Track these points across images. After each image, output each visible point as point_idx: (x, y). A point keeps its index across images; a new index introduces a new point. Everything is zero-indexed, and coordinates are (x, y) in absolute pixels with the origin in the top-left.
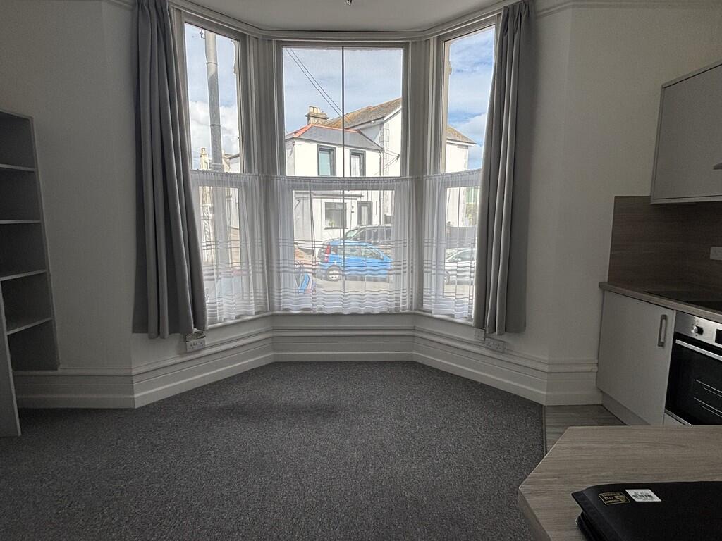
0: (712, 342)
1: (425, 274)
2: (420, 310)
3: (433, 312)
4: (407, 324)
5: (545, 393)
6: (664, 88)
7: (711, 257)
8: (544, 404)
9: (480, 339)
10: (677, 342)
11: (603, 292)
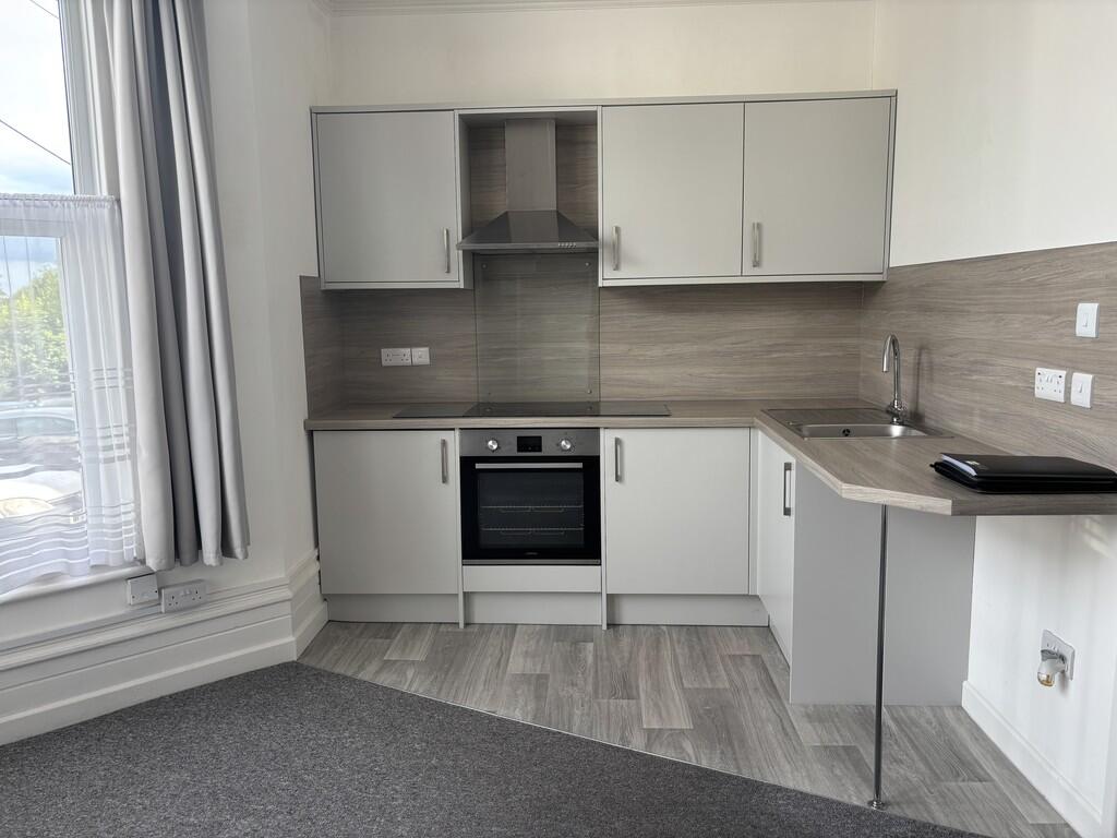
0: (515, 453)
5: (290, 638)
6: (316, 114)
7: (384, 363)
8: (295, 659)
9: (146, 598)
10: (478, 466)
11: (310, 434)
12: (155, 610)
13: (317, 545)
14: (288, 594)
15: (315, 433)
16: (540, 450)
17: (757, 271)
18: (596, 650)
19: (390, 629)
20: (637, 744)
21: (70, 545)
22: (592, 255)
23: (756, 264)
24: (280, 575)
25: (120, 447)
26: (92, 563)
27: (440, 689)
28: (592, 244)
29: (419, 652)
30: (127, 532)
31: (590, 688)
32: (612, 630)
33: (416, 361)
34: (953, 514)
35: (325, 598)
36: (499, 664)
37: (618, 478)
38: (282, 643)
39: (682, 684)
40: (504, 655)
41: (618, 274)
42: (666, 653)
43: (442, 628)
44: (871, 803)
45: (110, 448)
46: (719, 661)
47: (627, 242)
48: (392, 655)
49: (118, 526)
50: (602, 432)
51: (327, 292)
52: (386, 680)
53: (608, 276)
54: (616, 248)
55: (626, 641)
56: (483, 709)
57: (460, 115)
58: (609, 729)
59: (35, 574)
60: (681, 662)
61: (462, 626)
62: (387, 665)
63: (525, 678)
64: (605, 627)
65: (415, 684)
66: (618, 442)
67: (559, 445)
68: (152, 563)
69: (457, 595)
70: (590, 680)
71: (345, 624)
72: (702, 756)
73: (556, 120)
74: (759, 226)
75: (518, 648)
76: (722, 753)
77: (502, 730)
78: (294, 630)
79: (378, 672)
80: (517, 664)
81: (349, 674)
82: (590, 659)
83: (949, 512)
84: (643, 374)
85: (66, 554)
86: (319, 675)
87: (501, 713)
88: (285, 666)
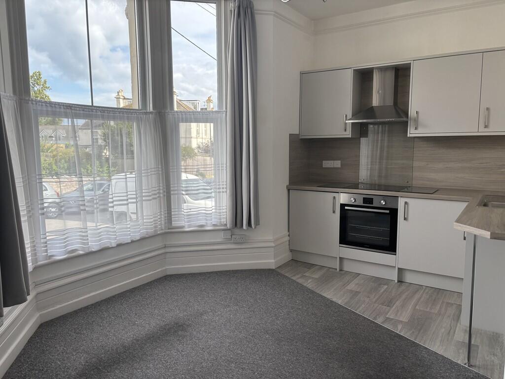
0: (362, 204)
1: (172, 196)
2: (171, 229)
3: (186, 227)
4: (158, 243)
5: (273, 261)
6: (302, 74)
7: (323, 166)
8: (274, 268)
9: (228, 237)
10: (346, 208)
11: (289, 190)
12: (230, 242)
13: (289, 231)
14: (273, 244)
15: (290, 190)
16: (372, 204)
17: (486, 130)
18: (387, 288)
19: (311, 266)
20: (379, 321)
21: (207, 217)
22: (405, 124)
23: (486, 127)
24: (270, 237)
25: (223, 188)
26: (213, 223)
27: (317, 287)
28: (405, 119)
29: (317, 276)
30: (223, 215)
31: (374, 300)
32: (399, 283)
33: (336, 166)
34: (491, 238)
35: (291, 251)
36: (344, 285)
37: (405, 219)
38: (269, 261)
39: (416, 307)
40: (349, 282)
41: (417, 131)
42: (417, 296)
43: (331, 270)
44: (466, 364)
45: (219, 188)
46: (440, 303)
47: (421, 117)
48: (307, 274)
49: (220, 213)
50: (399, 198)
51: (302, 139)
52: (300, 281)
53: (412, 132)
54: (416, 120)
55: (403, 287)
56: (328, 297)
57: (354, 70)
58: (371, 313)
59: (198, 224)
60: (422, 300)
61: (338, 270)
62: (303, 277)
63: (351, 291)
64: (396, 281)
65: (309, 284)
66: (406, 203)
67: (380, 202)
68: (228, 226)
69: (337, 258)
70: (376, 298)
71: (296, 261)
72: (403, 331)
73: (395, 68)
74: (488, 109)
75: (356, 281)
76: (413, 332)
77: (330, 304)
78: (274, 257)
79: (298, 278)
80: (352, 286)
81: (289, 276)
82: (383, 290)
83: (489, 237)
84: (433, 176)
85: (206, 220)
86: (279, 274)
87: (334, 300)
88: (270, 270)
